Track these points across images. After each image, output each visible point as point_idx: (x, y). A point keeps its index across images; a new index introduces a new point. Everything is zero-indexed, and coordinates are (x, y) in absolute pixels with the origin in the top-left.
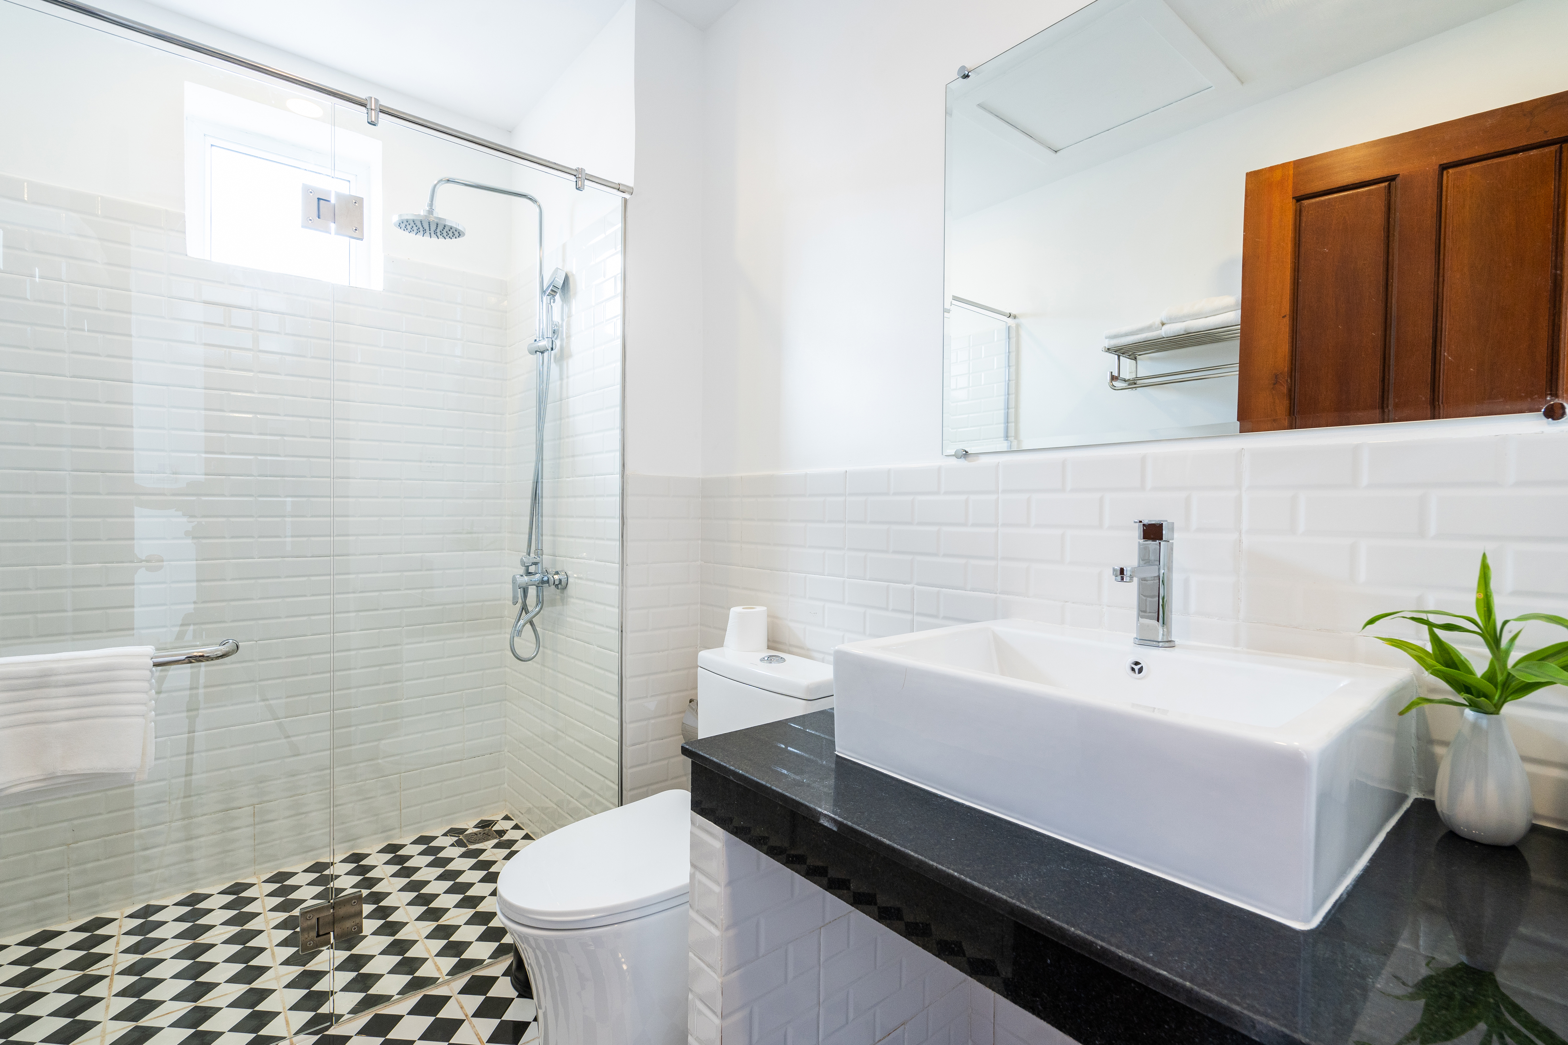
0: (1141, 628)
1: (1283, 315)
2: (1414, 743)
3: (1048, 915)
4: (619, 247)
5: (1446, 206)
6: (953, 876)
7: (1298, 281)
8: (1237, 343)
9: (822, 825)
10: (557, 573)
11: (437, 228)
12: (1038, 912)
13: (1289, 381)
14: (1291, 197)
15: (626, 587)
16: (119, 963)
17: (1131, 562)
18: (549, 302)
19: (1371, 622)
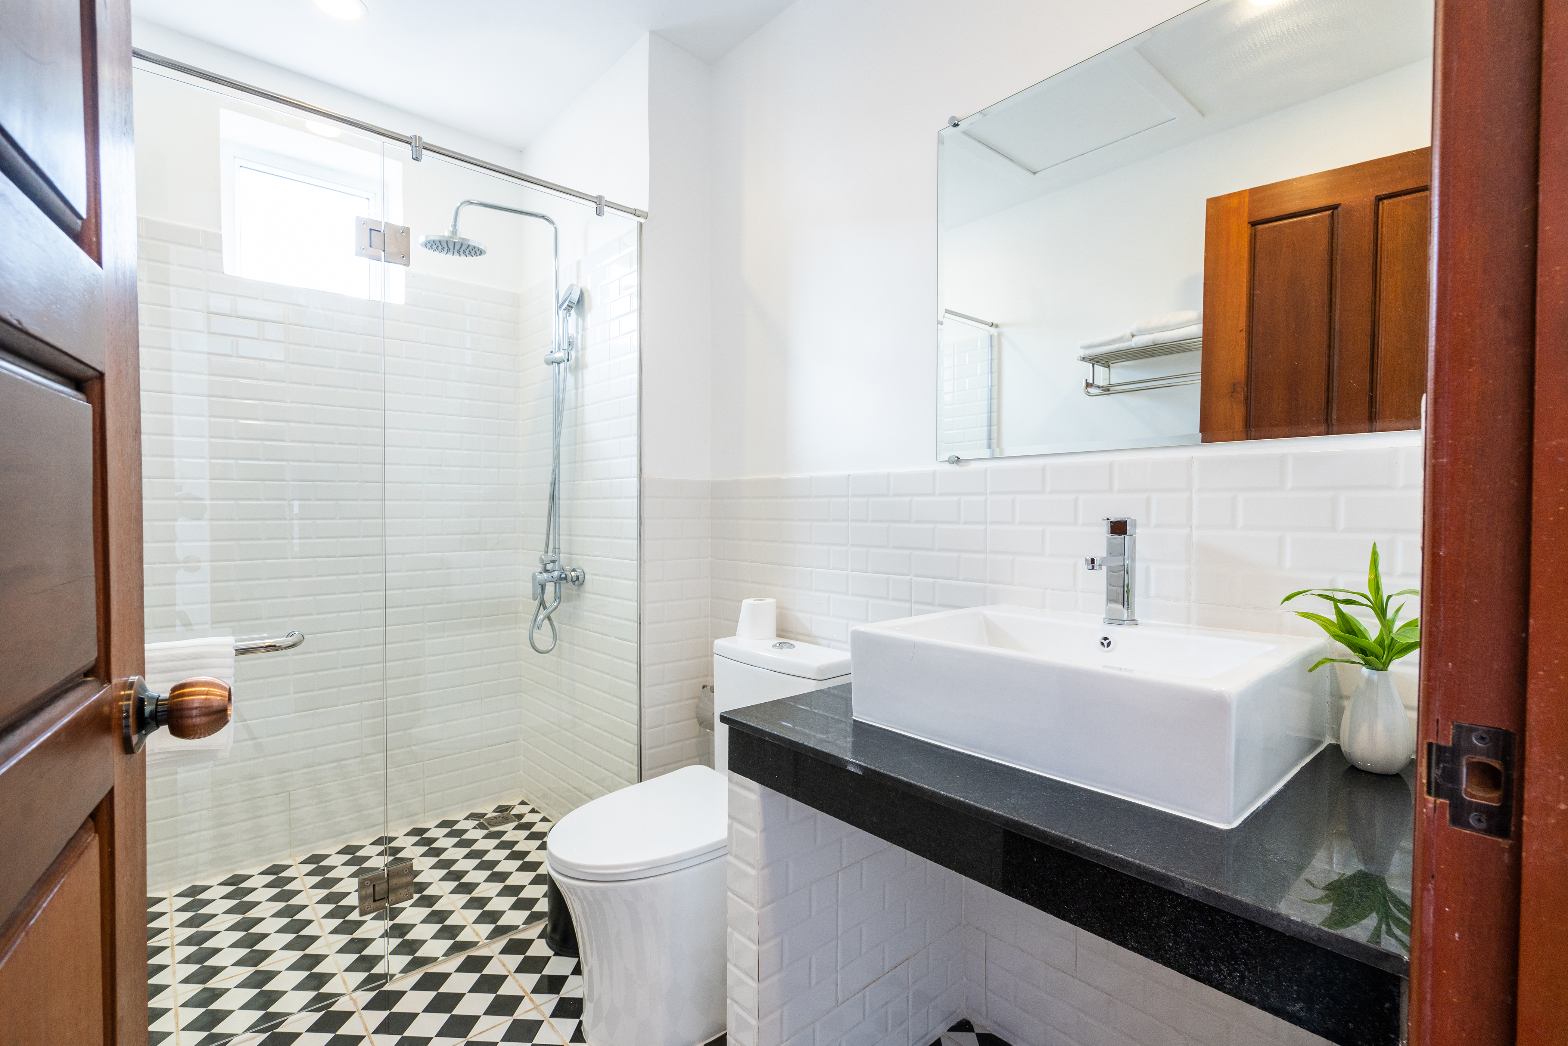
0: (1108, 611)
1: (1241, 329)
2: (1328, 698)
3: (1035, 823)
4: (635, 267)
5: (1382, 233)
6: (960, 801)
7: (1253, 299)
8: (1199, 353)
9: (849, 771)
10: (574, 570)
11: (461, 248)
12: (1027, 822)
13: (1245, 389)
14: (1247, 222)
15: (644, 582)
16: (176, 936)
17: (1100, 553)
18: (565, 316)
19: (1288, 598)
